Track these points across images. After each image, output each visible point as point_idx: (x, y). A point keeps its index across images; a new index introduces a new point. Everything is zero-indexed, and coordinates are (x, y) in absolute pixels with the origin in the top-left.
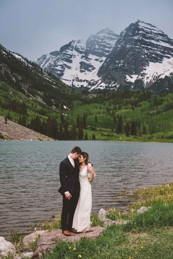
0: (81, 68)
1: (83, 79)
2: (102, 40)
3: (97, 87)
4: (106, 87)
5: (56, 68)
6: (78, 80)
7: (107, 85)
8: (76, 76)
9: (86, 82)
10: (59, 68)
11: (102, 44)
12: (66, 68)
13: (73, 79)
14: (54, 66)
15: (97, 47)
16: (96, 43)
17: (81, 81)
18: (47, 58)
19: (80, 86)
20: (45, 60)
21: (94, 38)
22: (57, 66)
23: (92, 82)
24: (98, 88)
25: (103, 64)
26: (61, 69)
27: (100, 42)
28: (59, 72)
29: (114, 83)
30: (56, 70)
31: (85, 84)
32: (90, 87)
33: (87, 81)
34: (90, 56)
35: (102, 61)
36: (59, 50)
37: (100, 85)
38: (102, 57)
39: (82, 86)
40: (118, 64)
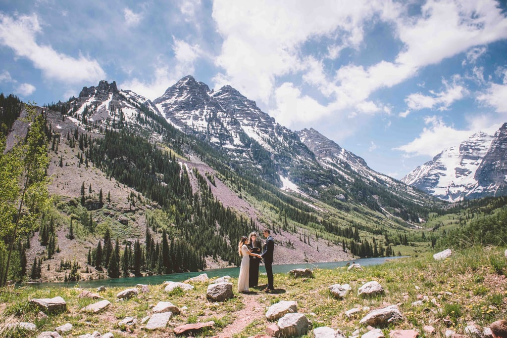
0: (456, 173)
1: (459, 184)
2: (475, 143)
3: (474, 190)
4: (484, 190)
5: (429, 178)
6: (454, 185)
7: (485, 188)
8: (452, 183)
9: (462, 187)
10: (433, 177)
11: (476, 147)
12: (441, 176)
13: (448, 185)
14: (428, 176)
15: (471, 151)
16: (469, 147)
17: (457, 186)
18: (422, 169)
19: (456, 192)
20: (420, 171)
21: (467, 143)
22: (431, 175)
23: (469, 186)
24: (475, 192)
25: (479, 167)
26: (435, 178)
27: (474, 146)
28: (433, 181)
29: (492, 185)
30: (430, 179)
31: (462, 189)
32: (467, 191)
33: (464, 186)
34: (465, 161)
35: (478, 164)
36: (432, 160)
37: (477, 189)
38: (477, 160)
39: (459, 191)
40: (495, 165)
